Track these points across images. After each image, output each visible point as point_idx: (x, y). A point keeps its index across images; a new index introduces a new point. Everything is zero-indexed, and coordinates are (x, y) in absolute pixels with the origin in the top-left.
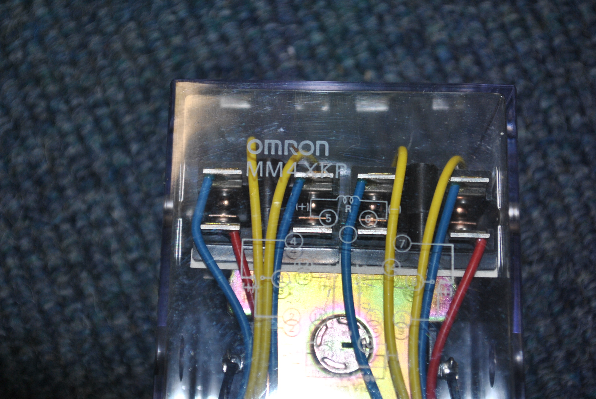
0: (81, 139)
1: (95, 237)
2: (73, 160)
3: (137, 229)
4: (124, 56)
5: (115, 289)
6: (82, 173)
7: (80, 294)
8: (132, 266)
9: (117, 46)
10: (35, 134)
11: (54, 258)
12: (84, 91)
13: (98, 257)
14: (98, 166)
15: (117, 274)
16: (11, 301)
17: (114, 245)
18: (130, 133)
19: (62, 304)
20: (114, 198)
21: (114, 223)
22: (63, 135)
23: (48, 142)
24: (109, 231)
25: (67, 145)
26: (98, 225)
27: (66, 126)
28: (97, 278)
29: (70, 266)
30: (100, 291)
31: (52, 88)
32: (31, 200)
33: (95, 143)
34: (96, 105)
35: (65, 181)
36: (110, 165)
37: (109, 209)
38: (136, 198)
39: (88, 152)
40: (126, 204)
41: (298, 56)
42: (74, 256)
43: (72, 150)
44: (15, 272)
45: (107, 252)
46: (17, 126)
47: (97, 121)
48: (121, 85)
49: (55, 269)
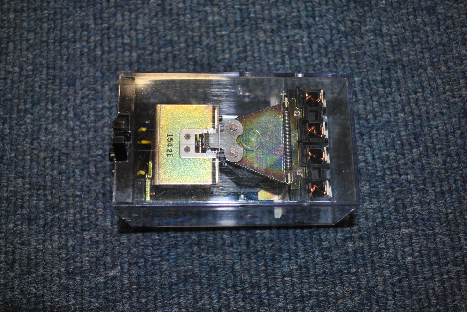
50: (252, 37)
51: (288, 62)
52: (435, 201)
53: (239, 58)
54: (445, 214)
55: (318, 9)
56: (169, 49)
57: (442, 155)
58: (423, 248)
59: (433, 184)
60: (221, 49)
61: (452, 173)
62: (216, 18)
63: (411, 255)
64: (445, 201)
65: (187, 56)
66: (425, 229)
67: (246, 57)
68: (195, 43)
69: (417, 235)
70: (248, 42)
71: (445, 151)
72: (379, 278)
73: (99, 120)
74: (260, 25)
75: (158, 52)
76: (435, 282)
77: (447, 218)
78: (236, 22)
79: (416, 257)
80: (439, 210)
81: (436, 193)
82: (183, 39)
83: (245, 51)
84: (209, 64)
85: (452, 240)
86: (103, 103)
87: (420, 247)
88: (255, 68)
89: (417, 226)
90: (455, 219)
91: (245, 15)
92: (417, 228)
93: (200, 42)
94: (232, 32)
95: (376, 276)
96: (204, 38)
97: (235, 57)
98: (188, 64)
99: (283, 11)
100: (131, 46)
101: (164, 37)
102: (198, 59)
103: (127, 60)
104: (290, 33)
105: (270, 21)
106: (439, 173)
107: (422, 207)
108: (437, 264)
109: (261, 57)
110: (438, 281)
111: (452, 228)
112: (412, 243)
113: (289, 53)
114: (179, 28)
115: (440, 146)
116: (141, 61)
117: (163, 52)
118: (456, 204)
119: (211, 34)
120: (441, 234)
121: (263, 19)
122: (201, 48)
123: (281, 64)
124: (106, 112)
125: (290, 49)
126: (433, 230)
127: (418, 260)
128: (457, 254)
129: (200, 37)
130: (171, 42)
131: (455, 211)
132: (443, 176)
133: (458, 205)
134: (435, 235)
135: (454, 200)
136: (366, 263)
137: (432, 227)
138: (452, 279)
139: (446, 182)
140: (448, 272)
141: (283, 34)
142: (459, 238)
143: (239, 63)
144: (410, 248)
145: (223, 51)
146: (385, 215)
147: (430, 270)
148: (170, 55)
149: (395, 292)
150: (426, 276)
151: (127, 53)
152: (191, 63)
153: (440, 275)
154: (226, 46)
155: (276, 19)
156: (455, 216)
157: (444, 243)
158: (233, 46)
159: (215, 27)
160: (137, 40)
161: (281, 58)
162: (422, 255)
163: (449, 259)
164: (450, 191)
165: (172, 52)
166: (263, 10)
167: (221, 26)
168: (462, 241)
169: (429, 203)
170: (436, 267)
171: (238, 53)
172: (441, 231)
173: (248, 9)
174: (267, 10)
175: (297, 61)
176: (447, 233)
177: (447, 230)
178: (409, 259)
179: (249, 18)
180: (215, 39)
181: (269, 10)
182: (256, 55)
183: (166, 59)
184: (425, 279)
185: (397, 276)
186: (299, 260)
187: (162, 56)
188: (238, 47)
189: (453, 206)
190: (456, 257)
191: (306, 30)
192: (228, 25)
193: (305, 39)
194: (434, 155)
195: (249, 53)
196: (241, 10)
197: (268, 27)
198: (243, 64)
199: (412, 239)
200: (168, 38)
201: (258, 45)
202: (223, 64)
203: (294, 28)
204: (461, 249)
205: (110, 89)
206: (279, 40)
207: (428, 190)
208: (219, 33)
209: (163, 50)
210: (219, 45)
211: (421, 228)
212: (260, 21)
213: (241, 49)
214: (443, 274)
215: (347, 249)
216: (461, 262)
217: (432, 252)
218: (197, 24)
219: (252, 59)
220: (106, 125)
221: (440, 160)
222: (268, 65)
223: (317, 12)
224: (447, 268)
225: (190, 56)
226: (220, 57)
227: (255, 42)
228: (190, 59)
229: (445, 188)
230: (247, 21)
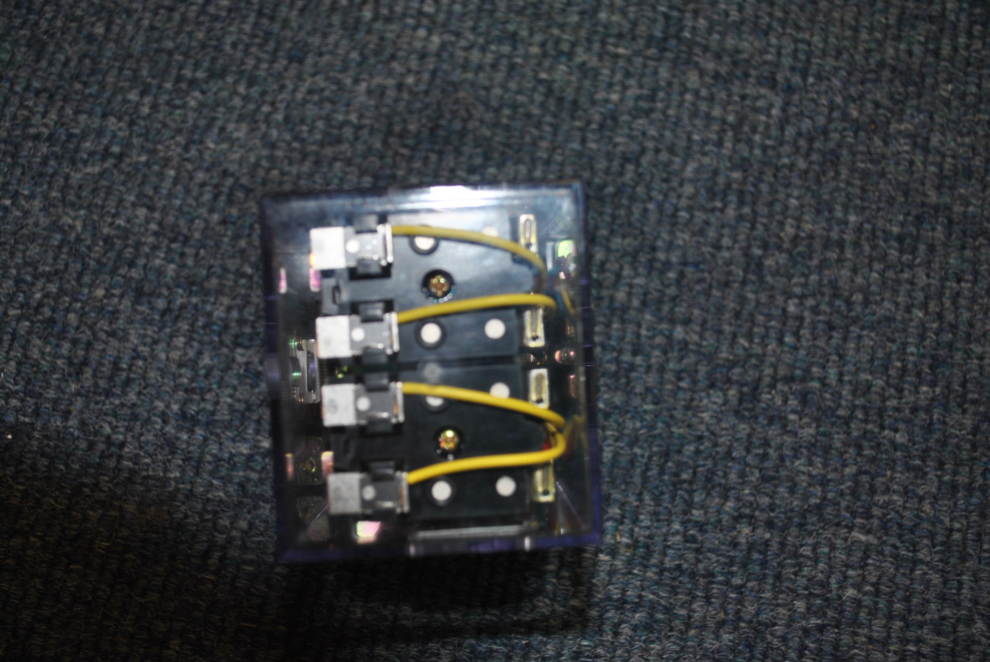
0: (779, 54)
1: (751, 116)
2: (766, 63)
3: (782, 129)
4: (838, 24)
5: (746, 154)
6: (766, 74)
7: (720, 144)
8: (765, 149)
9: (836, 15)
10: (751, 34)
11: (717, 112)
12: (798, 28)
13: (746, 129)
14: (779, 77)
15: (751, 149)
16: (673, 120)
17: (761, 128)
18: (814, 69)
19: (704, 142)
20: (778, 101)
21: (769, 116)
22: (769, 45)
23: (757, 44)
24: (763, 118)
25: (767, 52)
26: (756, 110)
27: (774, 41)
28: (737, 140)
29: (724, 122)
30: (734, 150)
31: (779, 14)
32: (723, 70)
33: (787, 61)
34: (802, 41)
35: (753, 72)
36: (787, 80)
37: (771, 106)
38: (794, 110)
39: (777, 65)
40: (784, 110)
41: (952, 93)
42: (731, 118)
43: (769, 57)
44: (687, 105)
45: (754, 130)
46: (742, 22)
47: (796, 51)
48: (825, 41)
49: (714, 119)
50: (674, 76)
51: (728, 144)
52: (935, 497)
53: (636, 108)
54: (946, 529)
55: (818, 61)
56: (506, 49)
57: (975, 414)
58: (884, 579)
59: (941, 465)
60: (607, 79)
61: (984, 455)
62: (615, 18)
63: (858, 587)
64: (955, 504)
65: (536, 73)
66: (898, 544)
67: (651, 110)
68: (561, 53)
69: (881, 553)
70: (663, 83)
71: (982, 409)
72: (781, 610)
73: (330, 144)
74: (696, 59)
75: (483, 49)
76: (888, 651)
77: (948, 536)
78: (650, 39)
79: (865, 594)
80: (937, 518)
81: (941, 482)
82: (538, 38)
83: (652, 98)
84: (575, 103)
85: (945, 583)
86: (348, 113)
87: (880, 578)
88: (662, 136)
89: (887, 535)
90: (964, 544)
91: (672, 30)
92: (885, 538)
93: (570, 55)
94: (637, 53)
95: (778, 605)
96: (579, 50)
97: (630, 103)
98: (534, 89)
99: (748, 44)
100: (434, 22)
101: (504, 23)
102: (556, 86)
103: (418, 45)
104: (750, 91)
105: (718, 57)
106: (958, 447)
107: (906, 502)
108: (903, 619)
109: (679, 118)
110: (895, 652)
111: (953, 561)
112: (867, 565)
113: (736, 128)
114: (537, 16)
115: (976, 396)
116: (445, 55)
117: (492, 52)
118: (974, 517)
119: (596, 46)
120: (927, 564)
121: (706, 49)
122: (569, 67)
123: (715, 145)
124: (348, 132)
125: (741, 120)
126: (914, 551)
127: (867, 601)
128: (947, 612)
129: (573, 45)
130: (513, 38)
131: (967, 529)
132: (964, 455)
133: (977, 518)
134: (915, 562)
135: (972, 508)
136: (765, 575)
137: (914, 546)
138: (924, 656)
139: (967, 469)
140: (919, 641)
141: (736, 88)
142: (960, 583)
143: (635, 118)
144: (860, 572)
145: (610, 85)
146: (830, 495)
147: (885, 626)
148: (504, 61)
149: (806, 647)
150: (875, 635)
151: (422, 32)
152: (541, 89)
153: (901, 641)
154: (618, 77)
155: (731, 56)
156: (965, 539)
157: (927, 584)
158: (632, 82)
159: (608, 35)
160: (450, 13)
161: (717, 132)
162: (877, 593)
163: (928, 617)
164: (970, 489)
165: (510, 57)
166: (710, 30)
167: (620, 36)
168: (964, 591)
169: (921, 499)
170: (898, 624)
171: (638, 98)
172: (928, 559)
173: (681, 20)
174: (718, 32)
175: (747, 149)
176: (941, 566)
177: (941, 561)
178: (851, 592)
179: (679, 39)
180: (601, 57)
181: (723, 34)
182: (671, 112)
183: (494, 66)
184: (870, 640)
185: (819, 618)
186: (637, 529)
187: (489, 58)
188: (641, 86)
189: (966, 517)
190: (944, 618)
191: (782, 94)
192: (634, 39)
193: (774, 112)
194: (959, 411)
195: (659, 105)
196: (667, 17)
197: (710, 66)
198: (641, 121)
199: (868, 557)
200: (511, 28)
201: (682, 94)
202: (602, 110)
203: (760, 84)
204: (958, 604)
205: (369, 92)
206: (725, 97)
207: (926, 473)
208: (611, 49)
209: (493, 47)
210: (606, 72)
211: (893, 540)
212: (697, 50)
213: (645, 92)
214: (908, 642)
215: (736, 537)
216: (950, 629)
217: (900, 594)
218: (575, 18)
219: (662, 117)
220: (342, 156)
221: (968, 422)
222: (689, 139)
223: (815, 67)
224: (919, 632)
225: (544, 76)
226: (600, 96)
227: (676, 87)
228: (541, 81)
229: (962, 479)
230: (673, 42)
